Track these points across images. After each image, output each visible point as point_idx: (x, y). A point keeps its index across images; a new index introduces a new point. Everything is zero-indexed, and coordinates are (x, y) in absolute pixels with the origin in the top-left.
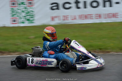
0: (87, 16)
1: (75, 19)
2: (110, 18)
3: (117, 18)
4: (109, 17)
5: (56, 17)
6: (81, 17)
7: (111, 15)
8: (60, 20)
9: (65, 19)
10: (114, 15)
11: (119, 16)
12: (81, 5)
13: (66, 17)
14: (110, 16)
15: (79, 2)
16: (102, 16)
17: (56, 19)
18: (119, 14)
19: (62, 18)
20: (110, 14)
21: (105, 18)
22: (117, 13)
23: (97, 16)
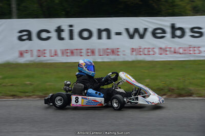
0: (75, 51)
1: (56, 55)
2: (108, 55)
3: (118, 55)
4: (106, 54)
5: (27, 51)
6: (64, 52)
7: (109, 51)
8: (32, 56)
9: (41, 55)
10: (114, 52)
11: (119, 53)
12: (65, 35)
13: (41, 53)
16: (97, 53)
17: (25, 54)
18: (119, 50)
19: (35, 53)
20: (108, 49)
21: (100, 55)
22: (118, 49)
23: (88, 52)
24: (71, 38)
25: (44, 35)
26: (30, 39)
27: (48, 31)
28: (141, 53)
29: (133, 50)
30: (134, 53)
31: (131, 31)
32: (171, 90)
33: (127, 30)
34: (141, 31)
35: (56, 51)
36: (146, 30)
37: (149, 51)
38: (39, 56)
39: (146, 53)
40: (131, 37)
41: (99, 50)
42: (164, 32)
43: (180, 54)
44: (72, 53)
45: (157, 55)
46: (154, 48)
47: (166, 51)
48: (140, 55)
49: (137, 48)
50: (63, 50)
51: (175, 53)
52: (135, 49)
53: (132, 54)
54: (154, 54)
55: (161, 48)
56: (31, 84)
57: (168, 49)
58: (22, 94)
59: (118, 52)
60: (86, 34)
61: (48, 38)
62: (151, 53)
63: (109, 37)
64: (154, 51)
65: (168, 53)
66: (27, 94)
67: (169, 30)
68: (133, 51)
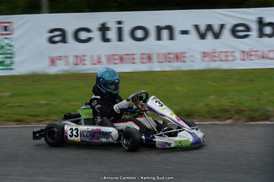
0: (124, 57)
1: (99, 62)
2: (170, 62)
3: (184, 62)
4: (168, 60)
5: (60, 58)
6: (110, 58)
7: (171, 56)
8: (67, 64)
9: (79, 63)
10: (178, 57)
11: (186, 59)
12: (112, 34)
13: (80, 59)
14: (170, 58)
15: (108, 29)
16: (155, 59)
17: (58, 62)
18: (186, 55)
19: (71, 60)
20: (170, 53)
21: (160, 62)
22: (184, 53)
23: (143, 58)
24: (120, 39)
25: (83, 35)
26: (64, 41)
27: (88, 30)
28: (216, 59)
29: (205, 54)
30: (206, 59)
31: (203, 28)
32: (240, 112)
33: (197, 27)
34: (216, 28)
35: (99, 58)
36: (222, 26)
37: (227, 56)
38: (77, 64)
39: (223, 59)
40: (203, 36)
41: (158, 55)
42: (248, 29)
43: (271, 59)
44: (121, 59)
45: (238, 61)
46: (233, 52)
47: (251, 55)
48: (215, 61)
49: (212, 52)
50: (109, 55)
51: (263, 58)
52: (208, 53)
53: (203, 61)
54: (233, 60)
55: (243, 52)
56: (47, 104)
57: (253, 53)
58: (31, 118)
59: (184, 57)
60: (139, 34)
61: (89, 40)
62: (230, 58)
63: (171, 37)
64: (234, 56)
65: (253, 58)
66: (38, 119)
67: (254, 26)
68: (204, 56)
